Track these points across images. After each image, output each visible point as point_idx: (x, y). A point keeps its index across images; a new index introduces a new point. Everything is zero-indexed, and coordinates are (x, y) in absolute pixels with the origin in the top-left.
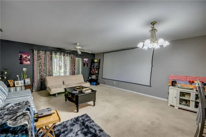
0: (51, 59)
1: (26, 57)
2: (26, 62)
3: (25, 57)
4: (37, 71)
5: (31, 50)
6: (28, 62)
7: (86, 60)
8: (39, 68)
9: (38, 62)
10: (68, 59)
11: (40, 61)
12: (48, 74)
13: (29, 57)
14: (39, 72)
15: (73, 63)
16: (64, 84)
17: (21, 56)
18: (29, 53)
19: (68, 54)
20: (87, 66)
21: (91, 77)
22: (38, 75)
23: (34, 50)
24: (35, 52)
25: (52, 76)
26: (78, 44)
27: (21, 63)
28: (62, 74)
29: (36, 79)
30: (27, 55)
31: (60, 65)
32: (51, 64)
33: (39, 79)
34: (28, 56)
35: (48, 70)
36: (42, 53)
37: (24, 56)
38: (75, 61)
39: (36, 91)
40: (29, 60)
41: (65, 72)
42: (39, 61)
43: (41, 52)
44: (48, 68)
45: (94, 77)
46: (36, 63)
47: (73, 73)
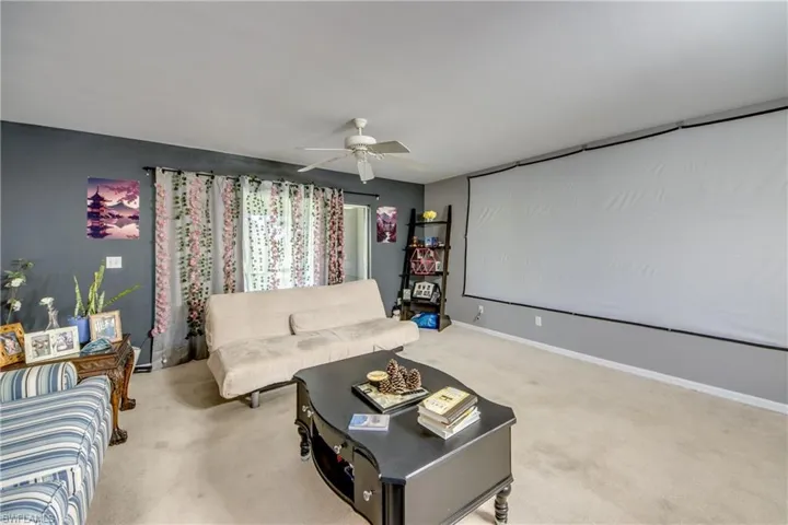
0: (236, 210)
1: (120, 206)
2: (121, 226)
3: (115, 203)
4: (172, 269)
5: (146, 169)
6: (132, 229)
7: (387, 211)
8: (179, 255)
9: (174, 228)
10: (310, 207)
11: (188, 219)
12: (222, 282)
13: (135, 205)
14: (183, 275)
15: (333, 227)
16: (293, 334)
17: (97, 200)
18: (134, 186)
19: (312, 187)
20: (392, 240)
21: (412, 293)
22: (179, 286)
23: (159, 171)
24: (164, 180)
25: (242, 290)
26: (362, 123)
27: (98, 232)
28: (286, 281)
29: (167, 308)
30: (124, 194)
31: (277, 238)
32: (237, 233)
33: (182, 308)
34: (130, 199)
35: (222, 264)
36: (194, 183)
37: (111, 199)
38: (340, 219)
39: (165, 366)
40: (135, 218)
41: (299, 272)
42: (179, 223)
43: (190, 176)
44: (221, 251)
45: (424, 289)
46: (165, 231)
47: (334, 275)
